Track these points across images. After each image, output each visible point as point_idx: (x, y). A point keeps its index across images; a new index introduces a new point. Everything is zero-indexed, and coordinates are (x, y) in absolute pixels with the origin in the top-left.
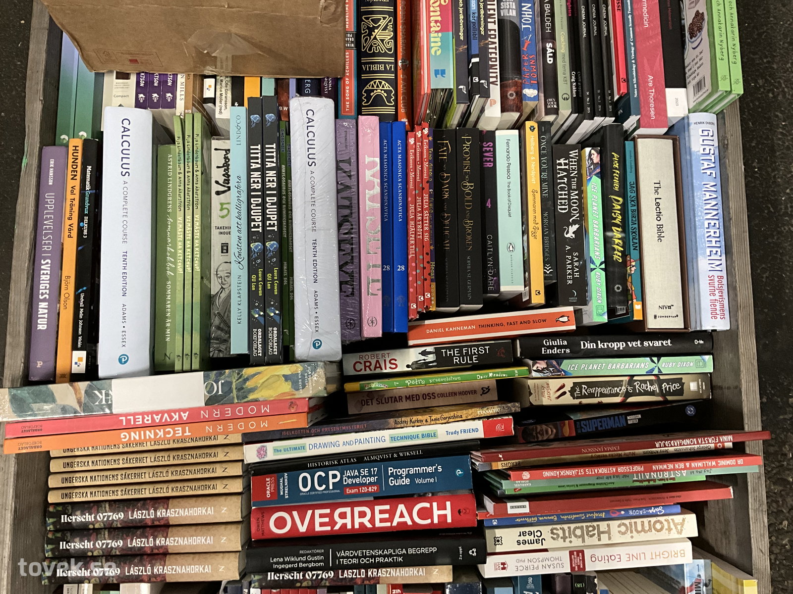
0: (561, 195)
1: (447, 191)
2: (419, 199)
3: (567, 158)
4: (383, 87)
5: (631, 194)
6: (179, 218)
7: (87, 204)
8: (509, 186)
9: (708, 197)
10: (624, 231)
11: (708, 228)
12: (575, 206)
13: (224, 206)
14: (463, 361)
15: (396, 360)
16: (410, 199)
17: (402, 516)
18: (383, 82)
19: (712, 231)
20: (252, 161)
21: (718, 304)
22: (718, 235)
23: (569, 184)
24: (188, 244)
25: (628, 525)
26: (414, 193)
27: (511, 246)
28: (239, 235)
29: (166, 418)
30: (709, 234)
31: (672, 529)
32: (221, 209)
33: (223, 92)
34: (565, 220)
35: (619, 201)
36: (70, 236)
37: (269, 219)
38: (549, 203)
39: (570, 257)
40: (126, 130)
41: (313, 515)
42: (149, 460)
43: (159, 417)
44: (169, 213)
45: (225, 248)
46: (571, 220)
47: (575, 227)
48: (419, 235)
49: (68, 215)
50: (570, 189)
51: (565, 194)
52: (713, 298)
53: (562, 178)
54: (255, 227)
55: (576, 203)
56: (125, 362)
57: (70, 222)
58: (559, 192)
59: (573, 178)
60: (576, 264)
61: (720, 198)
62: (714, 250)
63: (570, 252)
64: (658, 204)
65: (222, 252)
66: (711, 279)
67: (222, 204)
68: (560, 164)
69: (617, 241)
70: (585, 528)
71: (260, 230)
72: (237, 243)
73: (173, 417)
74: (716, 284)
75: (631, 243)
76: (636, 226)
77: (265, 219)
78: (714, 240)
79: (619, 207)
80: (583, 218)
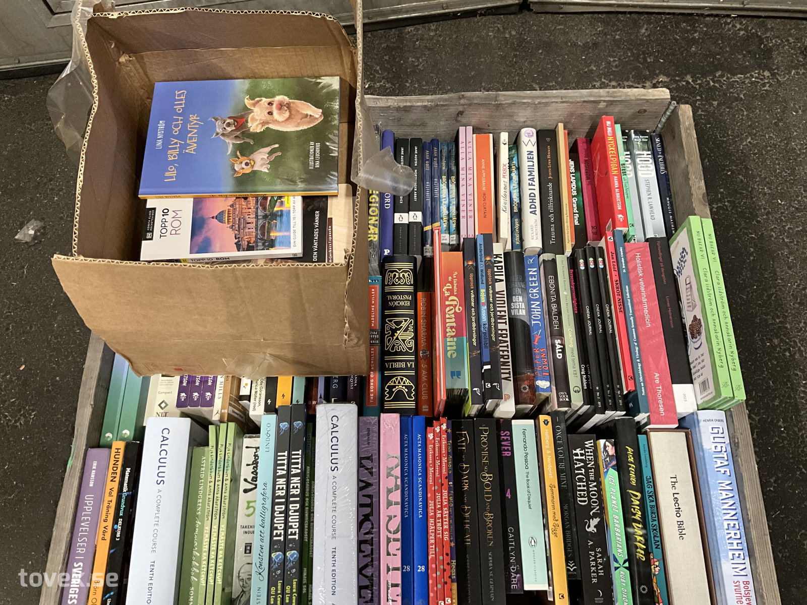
0: (580, 486)
1: (466, 483)
2: (438, 496)
3: (583, 448)
4: (404, 383)
5: (648, 489)
6: (206, 528)
7: (123, 506)
8: (527, 477)
9: (725, 497)
10: (645, 527)
11: (728, 529)
12: (594, 498)
13: (251, 504)
16: (429, 495)
18: (405, 379)
19: (733, 532)
20: (278, 468)
22: (739, 537)
23: (587, 474)
24: (213, 553)
26: (433, 489)
27: (533, 541)
28: (261, 544)
30: (729, 536)
32: (248, 508)
33: (258, 390)
34: (585, 513)
35: (637, 496)
36: (103, 539)
37: (291, 527)
38: (567, 494)
39: (593, 553)
40: (165, 439)
44: (197, 516)
45: (249, 548)
46: (591, 513)
48: (439, 534)
49: (104, 517)
50: (588, 480)
51: (584, 486)
53: (579, 469)
54: (277, 535)
55: (595, 495)
57: (104, 524)
58: (578, 484)
59: (591, 468)
60: (600, 561)
61: (737, 497)
62: (737, 553)
63: (593, 548)
64: (676, 499)
65: (245, 553)
66: (737, 585)
67: (249, 502)
68: (577, 455)
69: (639, 538)
71: (282, 538)
72: (259, 552)
74: (743, 590)
75: (653, 542)
76: (656, 523)
77: (287, 527)
78: (735, 542)
79: (638, 503)
80: (602, 513)
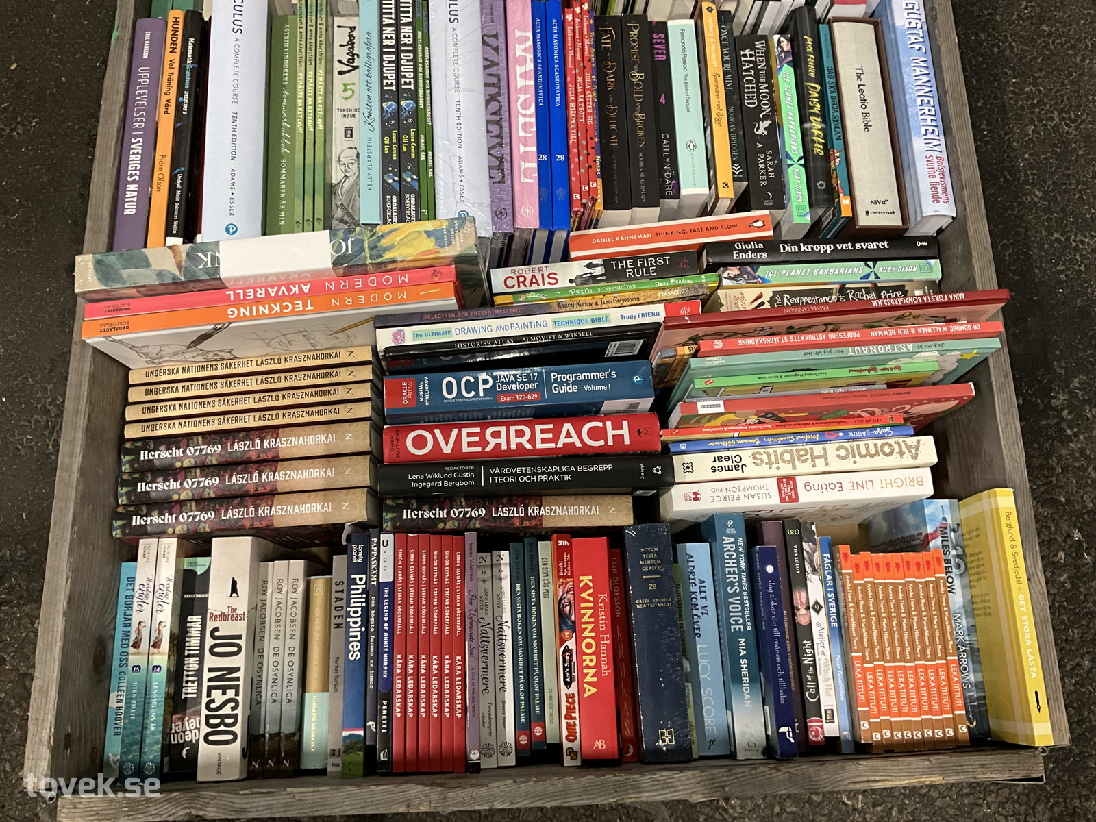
0: (748, 88)
1: (612, 82)
2: (580, 80)
3: (753, 49)
5: (829, 80)
6: (300, 74)
7: (188, 79)
8: (686, 79)
9: (919, 73)
10: (824, 121)
11: (922, 105)
12: (765, 100)
13: (348, 87)
14: (638, 274)
15: (556, 274)
17: (568, 435)
19: (926, 109)
20: (384, 16)
21: (939, 187)
22: (933, 113)
23: (757, 76)
24: (310, 101)
25: (849, 449)
26: (573, 72)
27: (691, 145)
28: (369, 94)
29: (283, 291)
30: (922, 112)
31: (904, 453)
32: (345, 90)
34: (755, 116)
35: (816, 88)
36: (166, 113)
37: (405, 77)
38: (735, 97)
39: (762, 156)
41: (459, 434)
42: (254, 384)
43: (275, 290)
44: (284, 86)
45: (349, 132)
46: (761, 116)
47: (767, 123)
48: (581, 118)
49: (165, 90)
50: (758, 81)
51: (753, 88)
52: (932, 180)
53: (747, 70)
54: (387, 85)
55: (766, 97)
56: (234, 233)
57: (167, 97)
58: (746, 86)
59: (762, 70)
60: (770, 163)
61: (932, 75)
62: (931, 129)
63: (762, 150)
64: (862, 92)
65: (346, 137)
66: (929, 160)
67: (345, 85)
68: (745, 56)
69: (816, 132)
70: (795, 452)
71: (394, 88)
72: (367, 102)
73: (292, 290)
74: (936, 165)
75: (834, 133)
76: (838, 114)
77: (399, 75)
78: (929, 118)
79: (817, 95)
80: (775, 112)
